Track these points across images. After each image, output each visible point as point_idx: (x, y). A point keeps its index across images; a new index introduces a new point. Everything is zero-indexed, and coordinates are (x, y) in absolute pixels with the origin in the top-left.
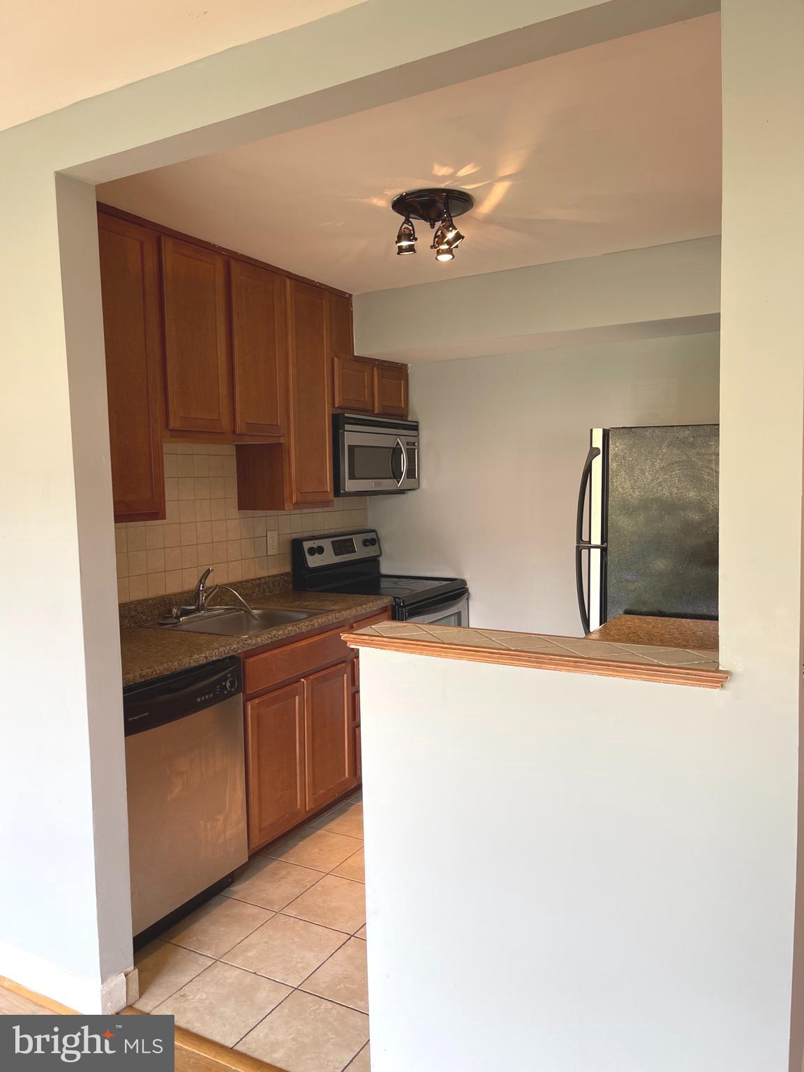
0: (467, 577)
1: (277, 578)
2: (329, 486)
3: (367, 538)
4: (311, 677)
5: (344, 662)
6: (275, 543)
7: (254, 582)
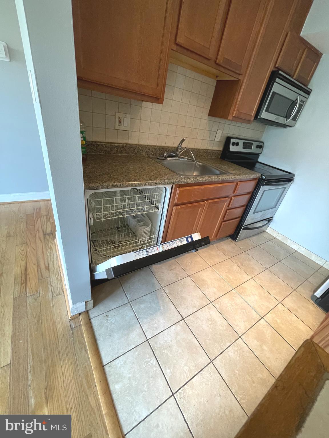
0: (296, 173)
1: (216, 152)
2: (253, 114)
3: (259, 144)
4: (210, 201)
5: (228, 197)
6: (219, 137)
7: (205, 151)
